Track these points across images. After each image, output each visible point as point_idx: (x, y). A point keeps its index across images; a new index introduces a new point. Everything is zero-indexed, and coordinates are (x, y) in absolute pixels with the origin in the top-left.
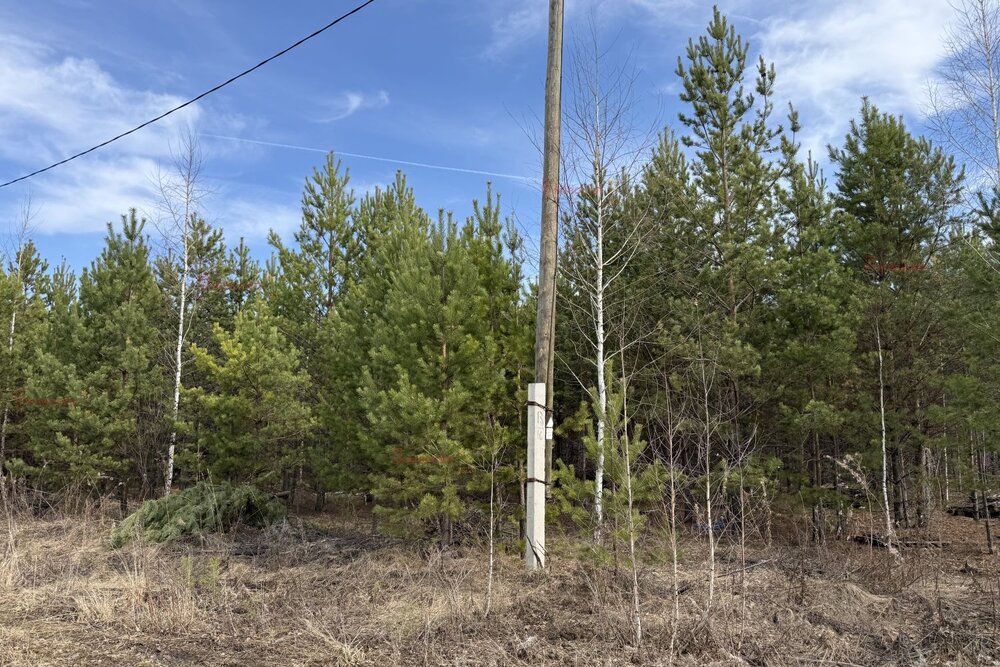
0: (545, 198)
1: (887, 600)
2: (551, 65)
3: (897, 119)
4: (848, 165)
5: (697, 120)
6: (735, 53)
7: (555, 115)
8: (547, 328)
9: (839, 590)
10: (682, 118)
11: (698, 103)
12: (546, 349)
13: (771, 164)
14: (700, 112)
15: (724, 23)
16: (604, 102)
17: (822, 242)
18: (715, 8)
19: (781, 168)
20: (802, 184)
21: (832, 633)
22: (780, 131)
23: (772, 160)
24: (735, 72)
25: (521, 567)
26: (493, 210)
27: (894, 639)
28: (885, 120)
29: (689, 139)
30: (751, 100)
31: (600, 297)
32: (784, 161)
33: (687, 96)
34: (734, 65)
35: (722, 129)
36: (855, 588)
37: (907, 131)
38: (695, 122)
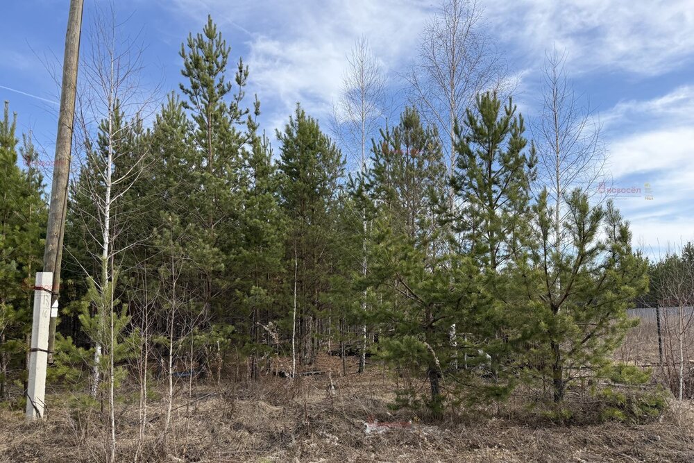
0: (61, 124)
1: (280, 408)
2: (71, 20)
3: (315, 121)
4: (287, 143)
5: (192, 91)
6: (221, 51)
7: (74, 60)
8: (58, 229)
9: (254, 406)
10: (182, 87)
11: (194, 80)
12: (55, 245)
13: (240, 133)
14: (195, 87)
15: (215, 29)
16: (117, 60)
17: (269, 189)
18: (209, 16)
19: (246, 137)
20: (259, 150)
21: (247, 433)
22: (247, 112)
23: (241, 129)
24: (220, 65)
25: (23, 419)
26: (10, 126)
27: (280, 431)
28: (309, 120)
29: (186, 103)
30: (230, 87)
31: (108, 208)
32: (249, 133)
33: (186, 73)
34: (220, 60)
35: (209, 102)
36: (263, 403)
37: (320, 129)
38: (190, 93)
